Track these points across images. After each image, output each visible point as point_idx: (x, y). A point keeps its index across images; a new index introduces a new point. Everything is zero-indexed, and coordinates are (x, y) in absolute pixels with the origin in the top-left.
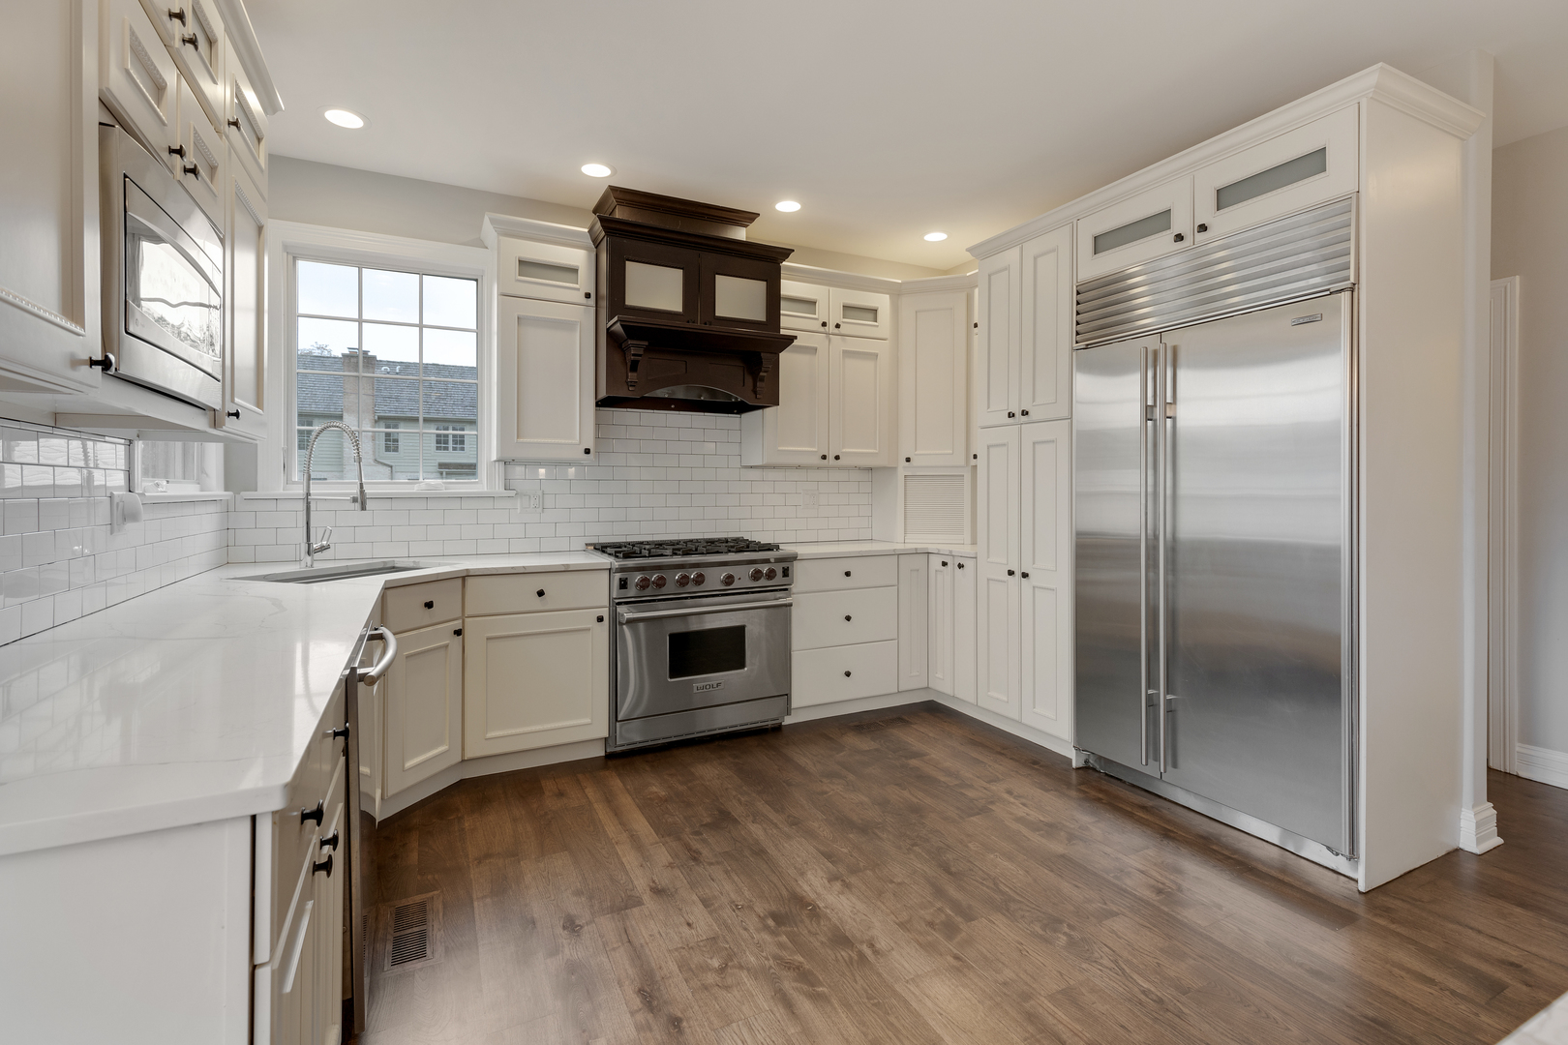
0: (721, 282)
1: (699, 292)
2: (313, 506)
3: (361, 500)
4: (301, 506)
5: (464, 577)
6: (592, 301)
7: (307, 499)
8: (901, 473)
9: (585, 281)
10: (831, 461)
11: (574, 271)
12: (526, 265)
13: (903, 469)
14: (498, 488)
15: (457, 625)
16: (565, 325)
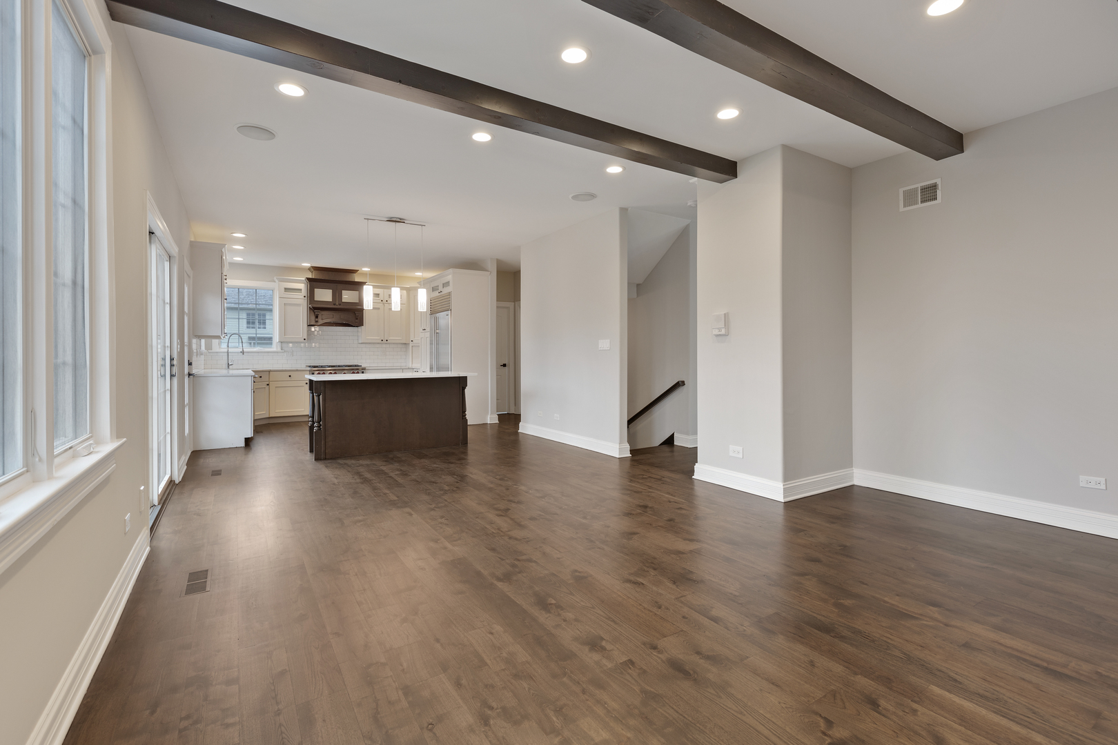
0: (344, 292)
1: (337, 295)
2: (229, 354)
3: (243, 352)
4: (226, 354)
5: (269, 371)
6: (306, 298)
7: (228, 353)
8: (411, 345)
9: (304, 292)
10: (386, 342)
11: (301, 290)
12: (286, 290)
13: (411, 344)
14: (279, 349)
15: (268, 383)
16: (298, 305)
